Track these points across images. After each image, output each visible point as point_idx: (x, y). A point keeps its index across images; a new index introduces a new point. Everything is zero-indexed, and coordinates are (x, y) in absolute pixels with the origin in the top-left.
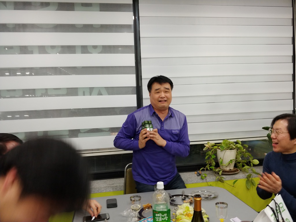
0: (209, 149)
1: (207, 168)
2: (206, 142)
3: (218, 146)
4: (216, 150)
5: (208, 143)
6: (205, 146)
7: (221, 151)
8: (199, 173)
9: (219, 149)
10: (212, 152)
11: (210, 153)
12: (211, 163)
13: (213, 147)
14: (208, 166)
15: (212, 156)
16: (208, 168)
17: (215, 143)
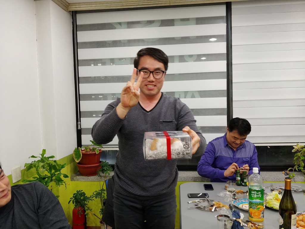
0: (298, 151)
1: (295, 168)
2: (296, 144)
4: (304, 152)
5: (298, 145)
6: (294, 148)
8: (287, 173)
10: (301, 153)
11: (299, 154)
12: (300, 165)
13: (302, 148)
14: (296, 167)
15: (301, 157)
16: (297, 169)
17: (304, 146)
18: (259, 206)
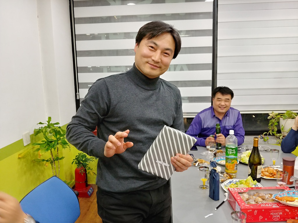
0: (273, 118)
1: (269, 133)
2: (271, 112)
3: (281, 116)
4: (279, 119)
5: (273, 112)
6: (269, 115)
7: (284, 119)
8: (262, 137)
9: (282, 118)
10: (276, 120)
11: (273, 120)
12: (273, 130)
13: (276, 116)
15: (275, 123)
17: (279, 113)
18: (233, 161)
